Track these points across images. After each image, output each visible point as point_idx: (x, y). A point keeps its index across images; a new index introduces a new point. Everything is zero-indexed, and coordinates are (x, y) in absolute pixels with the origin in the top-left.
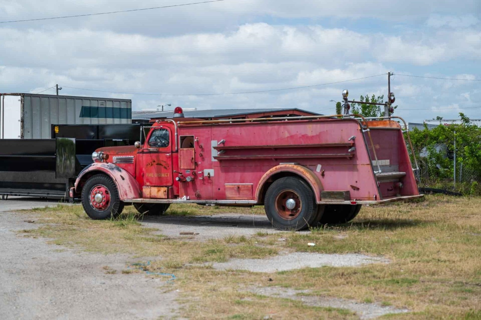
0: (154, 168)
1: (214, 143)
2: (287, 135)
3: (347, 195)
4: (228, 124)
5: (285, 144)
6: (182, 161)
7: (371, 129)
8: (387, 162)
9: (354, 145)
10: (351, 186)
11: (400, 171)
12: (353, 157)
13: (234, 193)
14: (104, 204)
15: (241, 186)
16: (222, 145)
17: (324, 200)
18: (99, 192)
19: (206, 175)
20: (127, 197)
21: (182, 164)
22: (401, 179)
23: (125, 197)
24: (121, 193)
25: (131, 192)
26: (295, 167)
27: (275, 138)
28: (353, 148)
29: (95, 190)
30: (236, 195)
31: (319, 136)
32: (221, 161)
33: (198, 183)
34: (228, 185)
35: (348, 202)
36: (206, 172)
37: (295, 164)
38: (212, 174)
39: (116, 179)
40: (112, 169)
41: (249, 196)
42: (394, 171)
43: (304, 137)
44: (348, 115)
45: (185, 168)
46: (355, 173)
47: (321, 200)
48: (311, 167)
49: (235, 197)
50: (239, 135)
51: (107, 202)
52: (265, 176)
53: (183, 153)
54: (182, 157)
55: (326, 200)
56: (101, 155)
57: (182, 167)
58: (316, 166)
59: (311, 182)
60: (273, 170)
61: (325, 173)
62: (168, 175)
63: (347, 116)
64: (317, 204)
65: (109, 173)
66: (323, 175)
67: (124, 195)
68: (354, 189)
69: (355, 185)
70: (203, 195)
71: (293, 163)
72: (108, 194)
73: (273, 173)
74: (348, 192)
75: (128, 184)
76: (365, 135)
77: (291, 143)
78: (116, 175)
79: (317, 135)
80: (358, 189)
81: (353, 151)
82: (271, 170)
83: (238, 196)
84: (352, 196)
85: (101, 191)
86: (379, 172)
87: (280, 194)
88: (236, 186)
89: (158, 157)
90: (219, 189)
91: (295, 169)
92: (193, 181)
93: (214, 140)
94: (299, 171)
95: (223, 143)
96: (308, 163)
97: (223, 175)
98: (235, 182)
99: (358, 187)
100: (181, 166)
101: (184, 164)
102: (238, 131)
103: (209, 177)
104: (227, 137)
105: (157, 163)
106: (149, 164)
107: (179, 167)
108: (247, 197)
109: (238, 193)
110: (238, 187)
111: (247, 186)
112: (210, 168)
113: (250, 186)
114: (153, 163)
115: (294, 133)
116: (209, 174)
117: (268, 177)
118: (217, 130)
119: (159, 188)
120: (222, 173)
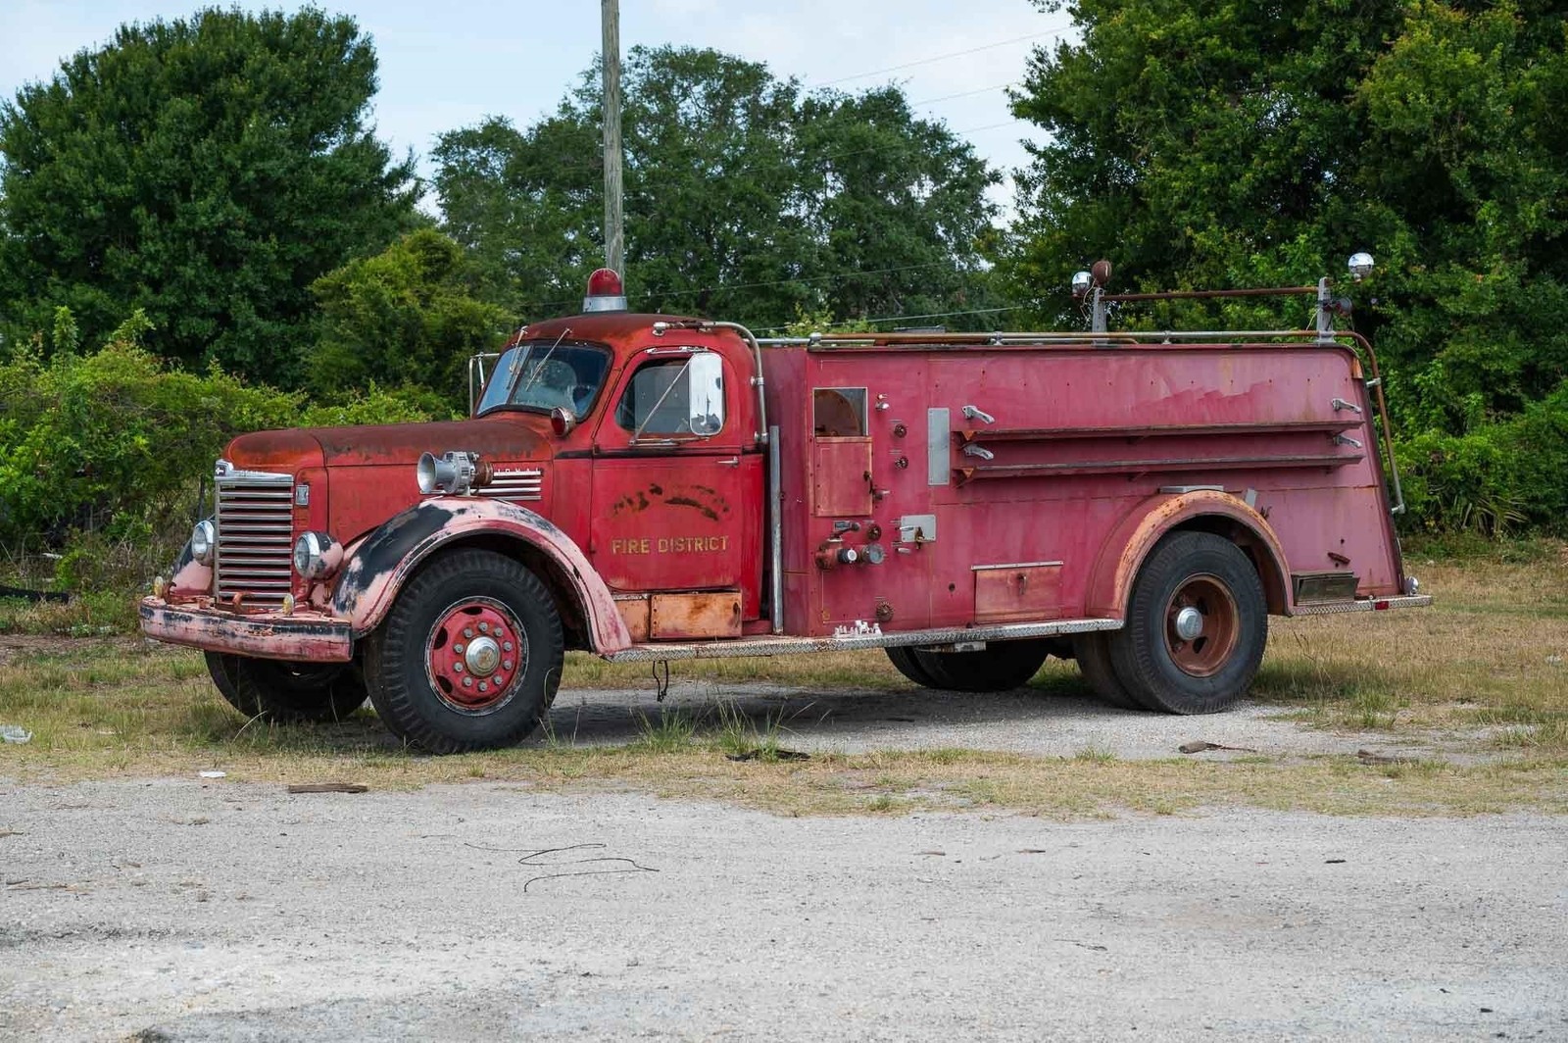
1: (939, 418)
2: (1164, 392)
4: (986, 347)
5: (1158, 421)
6: (823, 485)
10: (1330, 554)
13: (1002, 600)
15: (1028, 571)
18: (478, 630)
19: (908, 537)
21: (823, 498)
23: (613, 643)
27: (1128, 402)
29: (455, 620)
30: (1010, 604)
31: (1250, 396)
32: (963, 484)
34: (987, 572)
36: (909, 525)
38: (930, 535)
41: (1053, 607)
43: (1211, 397)
44: (1330, 332)
45: (837, 513)
46: (1340, 514)
47: (1296, 603)
50: (1022, 388)
53: (828, 452)
54: (823, 472)
55: (1309, 603)
57: (822, 511)
58: (1242, 493)
60: (1171, 511)
62: (721, 541)
63: (1330, 337)
68: (1337, 565)
69: (1337, 552)
77: (1177, 420)
79: (1245, 394)
80: (1347, 563)
82: (1165, 509)
83: (1016, 607)
88: (1013, 572)
89: (674, 473)
90: (952, 587)
93: (936, 405)
98: (1005, 558)
99: (1346, 555)
100: (817, 507)
101: (829, 498)
102: (1013, 375)
103: (918, 545)
104: (980, 396)
105: (670, 498)
106: (630, 501)
107: (811, 511)
108: (1043, 611)
109: (1015, 598)
110: (1020, 578)
111: (1049, 572)
112: (923, 510)
113: (1057, 570)
114: (648, 496)
115: (1182, 386)
116: (919, 533)
117: (1156, 537)
118: (947, 370)
119: (701, 598)
120: (964, 526)
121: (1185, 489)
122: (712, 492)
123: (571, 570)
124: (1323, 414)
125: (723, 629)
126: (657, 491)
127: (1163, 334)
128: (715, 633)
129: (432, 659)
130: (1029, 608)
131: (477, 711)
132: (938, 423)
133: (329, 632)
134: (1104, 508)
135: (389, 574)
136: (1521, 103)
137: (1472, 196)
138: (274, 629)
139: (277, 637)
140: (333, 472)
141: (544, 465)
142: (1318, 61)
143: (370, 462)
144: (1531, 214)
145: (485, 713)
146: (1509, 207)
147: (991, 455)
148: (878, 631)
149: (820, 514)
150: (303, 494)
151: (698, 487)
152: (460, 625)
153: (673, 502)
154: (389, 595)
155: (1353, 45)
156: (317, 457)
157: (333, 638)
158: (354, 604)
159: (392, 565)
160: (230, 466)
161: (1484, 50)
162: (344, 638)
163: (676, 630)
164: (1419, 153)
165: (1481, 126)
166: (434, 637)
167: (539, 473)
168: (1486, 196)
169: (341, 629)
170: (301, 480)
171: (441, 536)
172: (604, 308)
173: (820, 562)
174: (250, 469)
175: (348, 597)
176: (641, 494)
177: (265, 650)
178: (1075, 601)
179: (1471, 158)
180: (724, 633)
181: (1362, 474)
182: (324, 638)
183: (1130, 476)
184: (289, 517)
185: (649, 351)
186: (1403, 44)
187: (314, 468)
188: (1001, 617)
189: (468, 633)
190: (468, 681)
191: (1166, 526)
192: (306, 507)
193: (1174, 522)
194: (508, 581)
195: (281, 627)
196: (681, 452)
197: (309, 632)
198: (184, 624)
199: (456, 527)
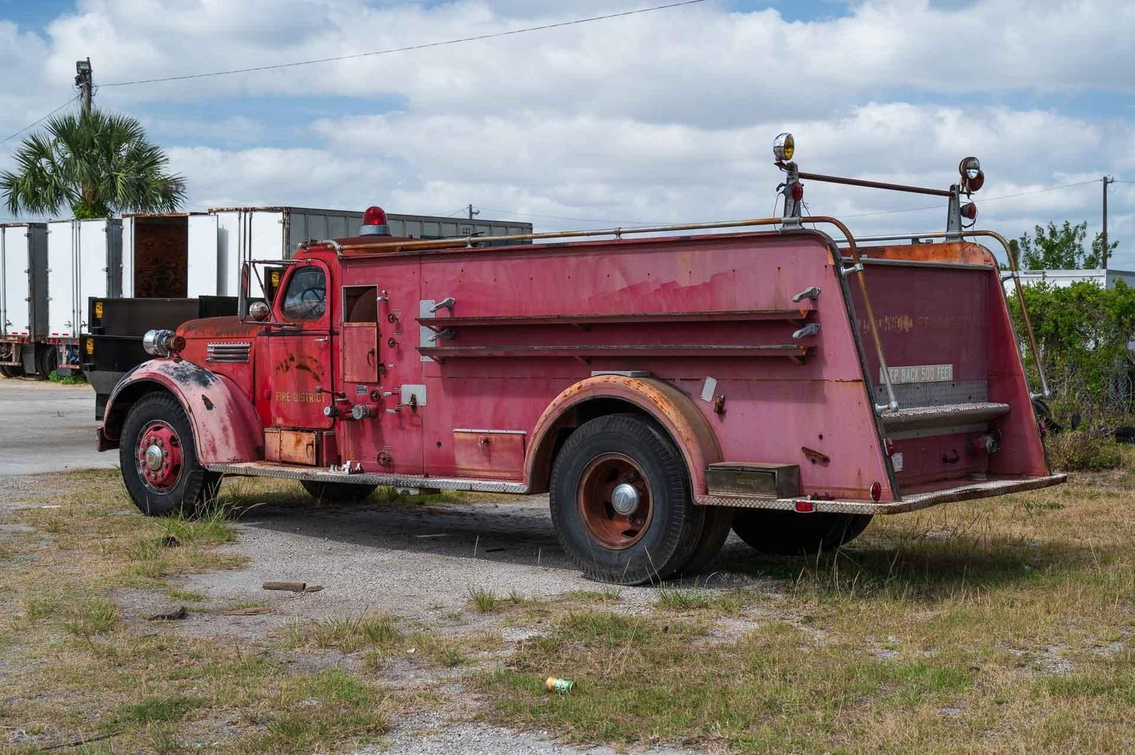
0: (291, 376)
1: (427, 308)
2: (619, 283)
3: (789, 481)
4: (461, 250)
5: (610, 311)
6: (348, 359)
7: (866, 265)
8: (944, 372)
9: (812, 316)
10: (804, 449)
11: (990, 401)
12: (811, 355)
13: (476, 458)
14: (166, 472)
15: (493, 436)
16: (446, 314)
17: (715, 494)
18: (155, 441)
19: (406, 400)
20: (216, 458)
21: (348, 367)
22: (994, 423)
23: (211, 458)
24: (201, 444)
25: (227, 443)
26: (634, 384)
27: (586, 294)
28: (810, 328)
31: (710, 286)
32: (443, 361)
33: (387, 424)
34: (461, 433)
35: (786, 504)
36: (407, 390)
37: (635, 376)
38: (422, 400)
39: (189, 407)
40: (183, 378)
41: (516, 470)
42: (970, 399)
43: (668, 289)
44: (794, 219)
45: (356, 380)
46: (819, 408)
47: (706, 492)
48: (687, 387)
49: (478, 470)
50: (492, 283)
51: (175, 469)
52: (551, 409)
53: (351, 335)
54: (348, 348)
55: (722, 494)
56: (164, 339)
57: (348, 378)
58: (700, 381)
59: (679, 433)
60: (572, 393)
61: (729, 406)
62: (322, 396)
63: (795, 223)
64: (695, 503)
65: (175, 389)
66: (720, 411)
67: (208, 454)
68: (814, 461)
69: (816, 446)
70: (398, 458)
71: (629, 373)
72: (176, 446)
73: (572, 402)
74: (792, 472)
75: (222, 420)
76: (848, 284)
77: (632, 309)
78: (191, 394)
79: (705, 284)
80: (826, 460)
81: (811, 336)
82: (567, 391)
83: (487, 466)
84: (806, 482)
85: (161, 439)
86: (891, 408)
87: (593, 468)
88: (482, 436)
89: (300, 347)
90: (439, 444)
91: (631, 392)
92: (374, 417)
93: (426, 298)
94: (644, 398)
95: (450, 307)
96: (678, 374)
97: (448, 403)
99: (826, 454)
100: (344, 374)
101: (352, 370)
102: (485, 272)
103: (414, 407)
104: (459, 290)
105: (297, 364)
106: (282, 366)
107: (341, 377)
108: (509, 472)
109: (485, 459)
110: (487, 442)
111: (511, 440)
112: (415, 381)
114: (288, 363)
115: (638, 277)
116: (413, 399)
118: (435, 271)
119: (300, 435)
120: (448, 396)
122: (316, 361)
123: (187, 407)
124: (792, 301)
126: (292, 359)
132: (427, 312)
141: (253, 340)
149: (346, 380)
151: (310, 358)
153: (298, 367)
163: (289, 456)
167: (248, 345)
176: (286, 361)
188: (477, 473)
196: (302, 332)
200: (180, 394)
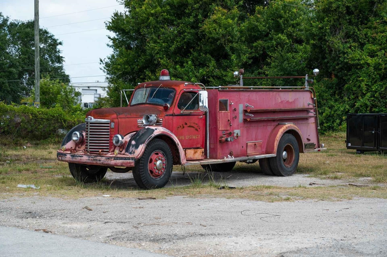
0: (185, 130)
2: (280, 100)
6: (220, 123)
10: (307, 139)
13: (252, 150)
16: (246, 109)
18: (161, 158)
19: (235, 135)
21: (220, 126)
29: (153, 156)
30: (253, 151)
32: (245, 122)
33: (230, 142)
34: (249, 143)
35: (316, 150)
36: (236, 132)
38: (239, 135)
43: (288, 102)
45: (223, 129)
46: (309, 129)
47: (305, 150)
50: (255, 99)
53: (222, 115)
54: (220, 120)
55: (307, 150)
57: (220, 129)
62: (198, 136)
65: (172, 137)
68: (308, 141)
71: (292, 123)
77: (282, 107)
79: (293, 101)
80: (310, 140)
82: (283, 128)
89: (189, 120)
90: (243, 147)
93: (241, 103)
97: (245, 135)
98: (252, 140)
100: (219, 128)
101: (222, 126)
102: (254, 96)
103: (237, 137)
104: (249, 101)
105: (189, 126)
106: (181, 127)
107: (218, 129)
109: (254, 149)
110: (255, 144)
111: (260, 143)
112: (238, 129)
113: (261, 142)
114: (184, 125)
115: (283, 99)
116: (237, 134)
117: (282, 135)
118: (242, 95)
119: (196, 150)
120: (245, 132)
121: (286, 123)
122: (197, 124)
123: (177, 143)
124: (306, 106)
125: (200, 158)
126: (186, 124)
127: (280, 87)
128: (198, 159)
129: (149, 166)
130: (256, 152)
131: (157, 179)
132: (241, 108)
133: (129, 159)
134: (270, 128)
135: (143, 145)
136: (241, 32)
137: (230, 53)
138: (114, 159)
139: (115, 161)
140: (119, 119)
141: (163, 118)
142: (192, 19)
143: (126, 117)
144: (244, 58)
145: (158, 179)
146: (239, 56)
147: (253, 116)
148: (233, 158)
149: (220, 130)
150: (113, 125)
151: (194, 123)
152: (155, 157)
153: (189, 127)
154: (143, 150)
155: (200, 17)
156: (115, 116)
157: (131, 161)
158: (134, 152)
159: (143, 143)
160: (93, 118)
161: (233, 19)
162: (133, 161)
163: (191, 158)
164: (218, 43)
165: (232, 37)
166: (149, 160)
167: (162, 120)
168: (233, 54)
169: (132, 159)
170: (112, 121)
171: (153, 135)
172: (165, 79)
173: (220, 141)
174: (99, 119)
175: (132, 151)
176: (183, 125)
177: (111, 164)
178: (264, 150)
179: (230, 44)
180: (200, 159)
181: (312, 120)
182: (128, 161)
183: (274, 120)
184: (109, 131)
185: (184, 90)
186: (214, 17)
187: (115, 118)
189: (157, 159)
190: (157, 171)
191: (284, 132)
192: (114, 128)
193: (285, 131)
194: (164, 146)
195: (116, 158)
196: (191, 115)
197: (124, 159)
198: (80, 158)
199: (156, 133)
200: (174, 139)
